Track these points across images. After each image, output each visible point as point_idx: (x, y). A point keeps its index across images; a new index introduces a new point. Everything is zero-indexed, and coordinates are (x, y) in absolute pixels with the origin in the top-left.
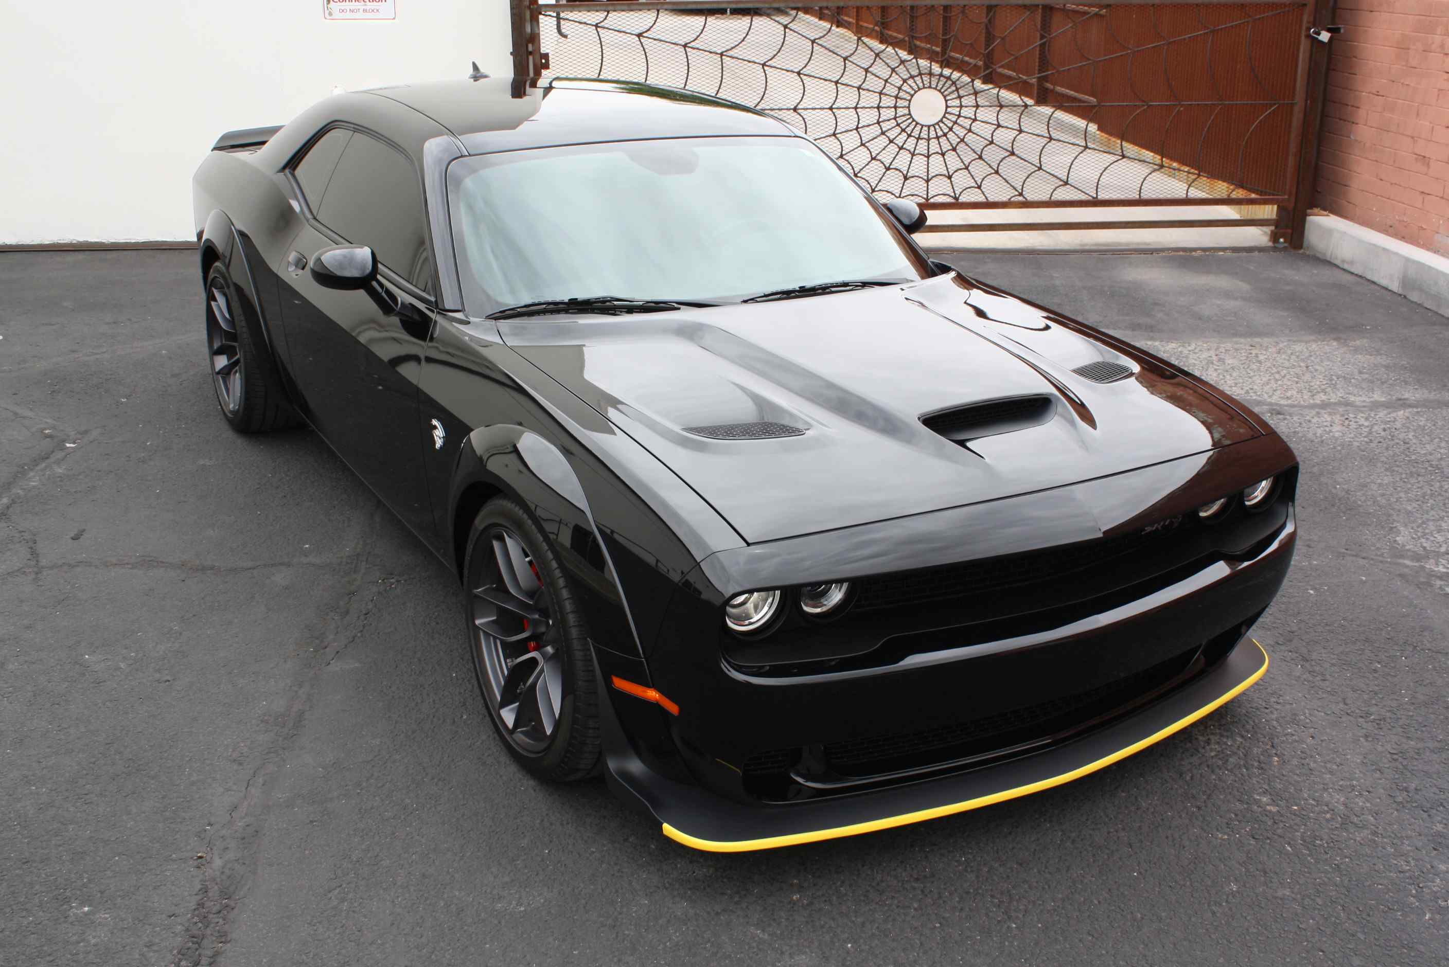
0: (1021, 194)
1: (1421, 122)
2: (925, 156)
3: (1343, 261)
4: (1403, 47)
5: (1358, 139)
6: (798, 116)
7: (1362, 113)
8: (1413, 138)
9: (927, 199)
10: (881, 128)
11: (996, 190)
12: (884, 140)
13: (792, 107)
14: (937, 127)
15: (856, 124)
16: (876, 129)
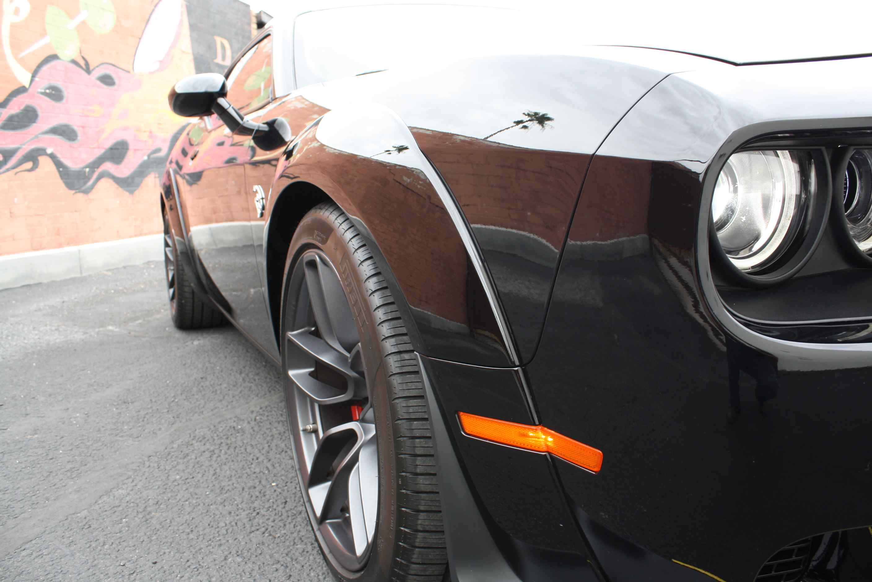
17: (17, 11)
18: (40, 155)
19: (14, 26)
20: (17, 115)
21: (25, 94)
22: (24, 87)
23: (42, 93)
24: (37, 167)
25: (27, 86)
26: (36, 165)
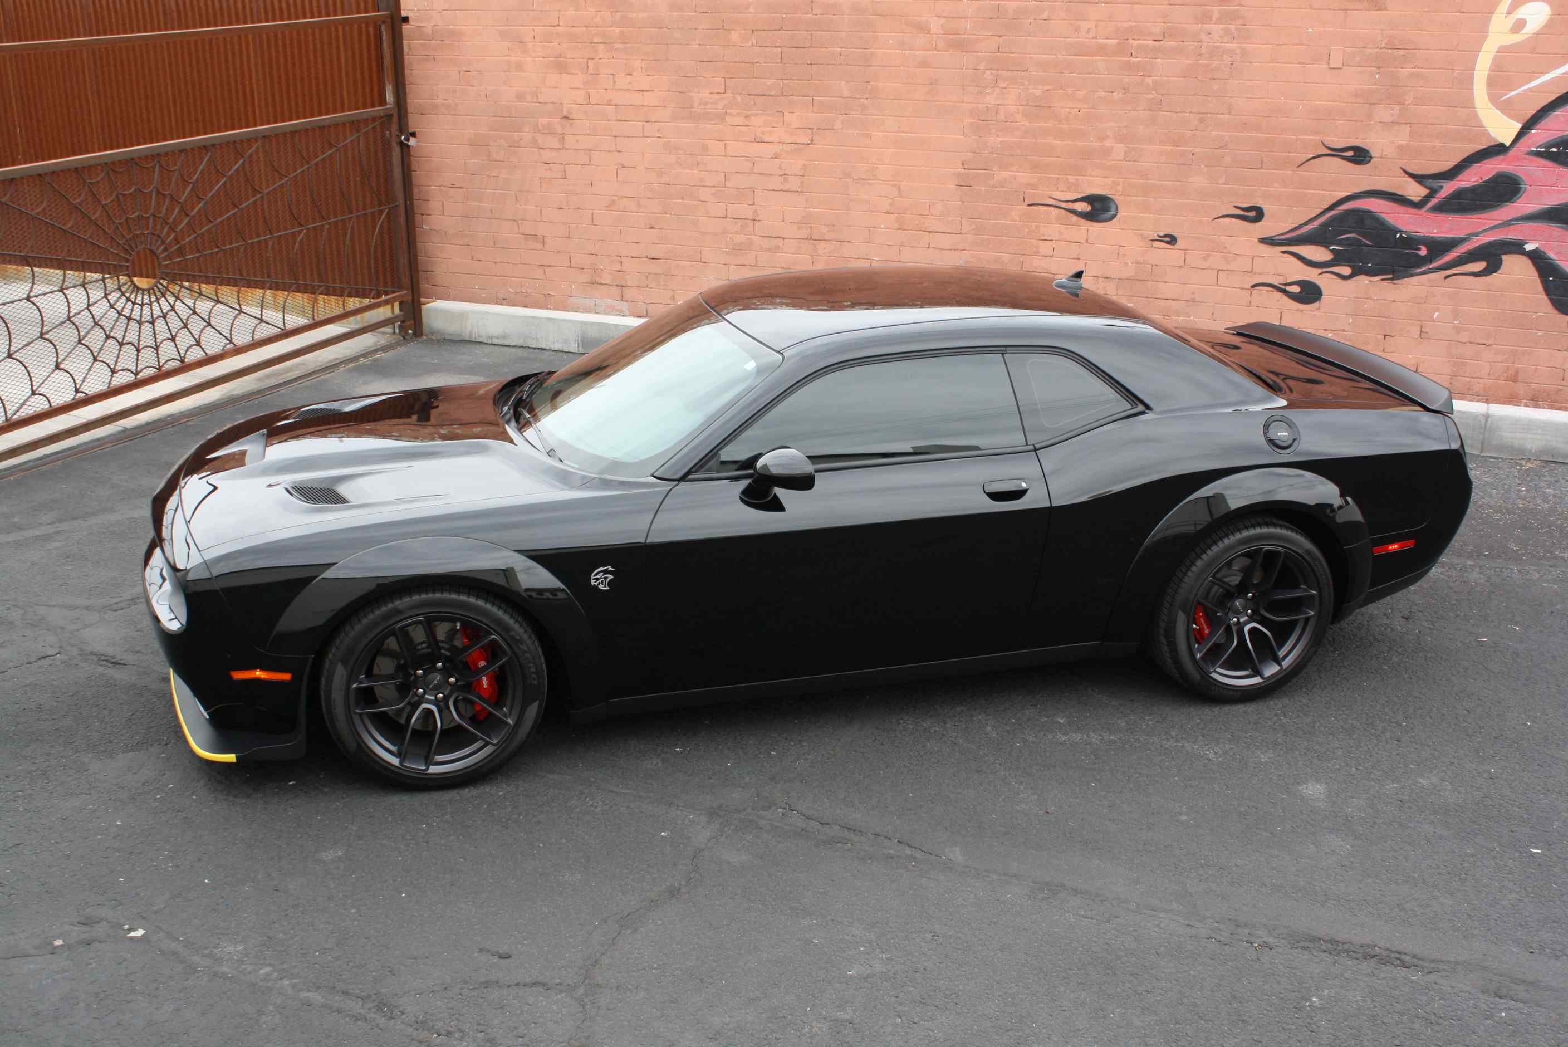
0: (231, 342)
1: (523, 207)
2: (150, 323)
3: (491, 338)
4: (479, 145)
5: (434, 227)
6: (31, 305)
7: (434, 204)
8: (514, 221)
9: (159, 368)
10: (109, 302)
11: (214, 344)
12: (113, 314)
13: (25, 296)
14: (155, 288)
15: (86, 301)
16: (104, 303)
17: (1520, 24)
18: (1505, 254)
19: (1502, 50)
20: (1473, 190)
21: (1502, 157)
22: (1502, 145)
23: (1538, 154)
24: (1495, 272)
25: (1508, 144)
26: (1493, 267)
